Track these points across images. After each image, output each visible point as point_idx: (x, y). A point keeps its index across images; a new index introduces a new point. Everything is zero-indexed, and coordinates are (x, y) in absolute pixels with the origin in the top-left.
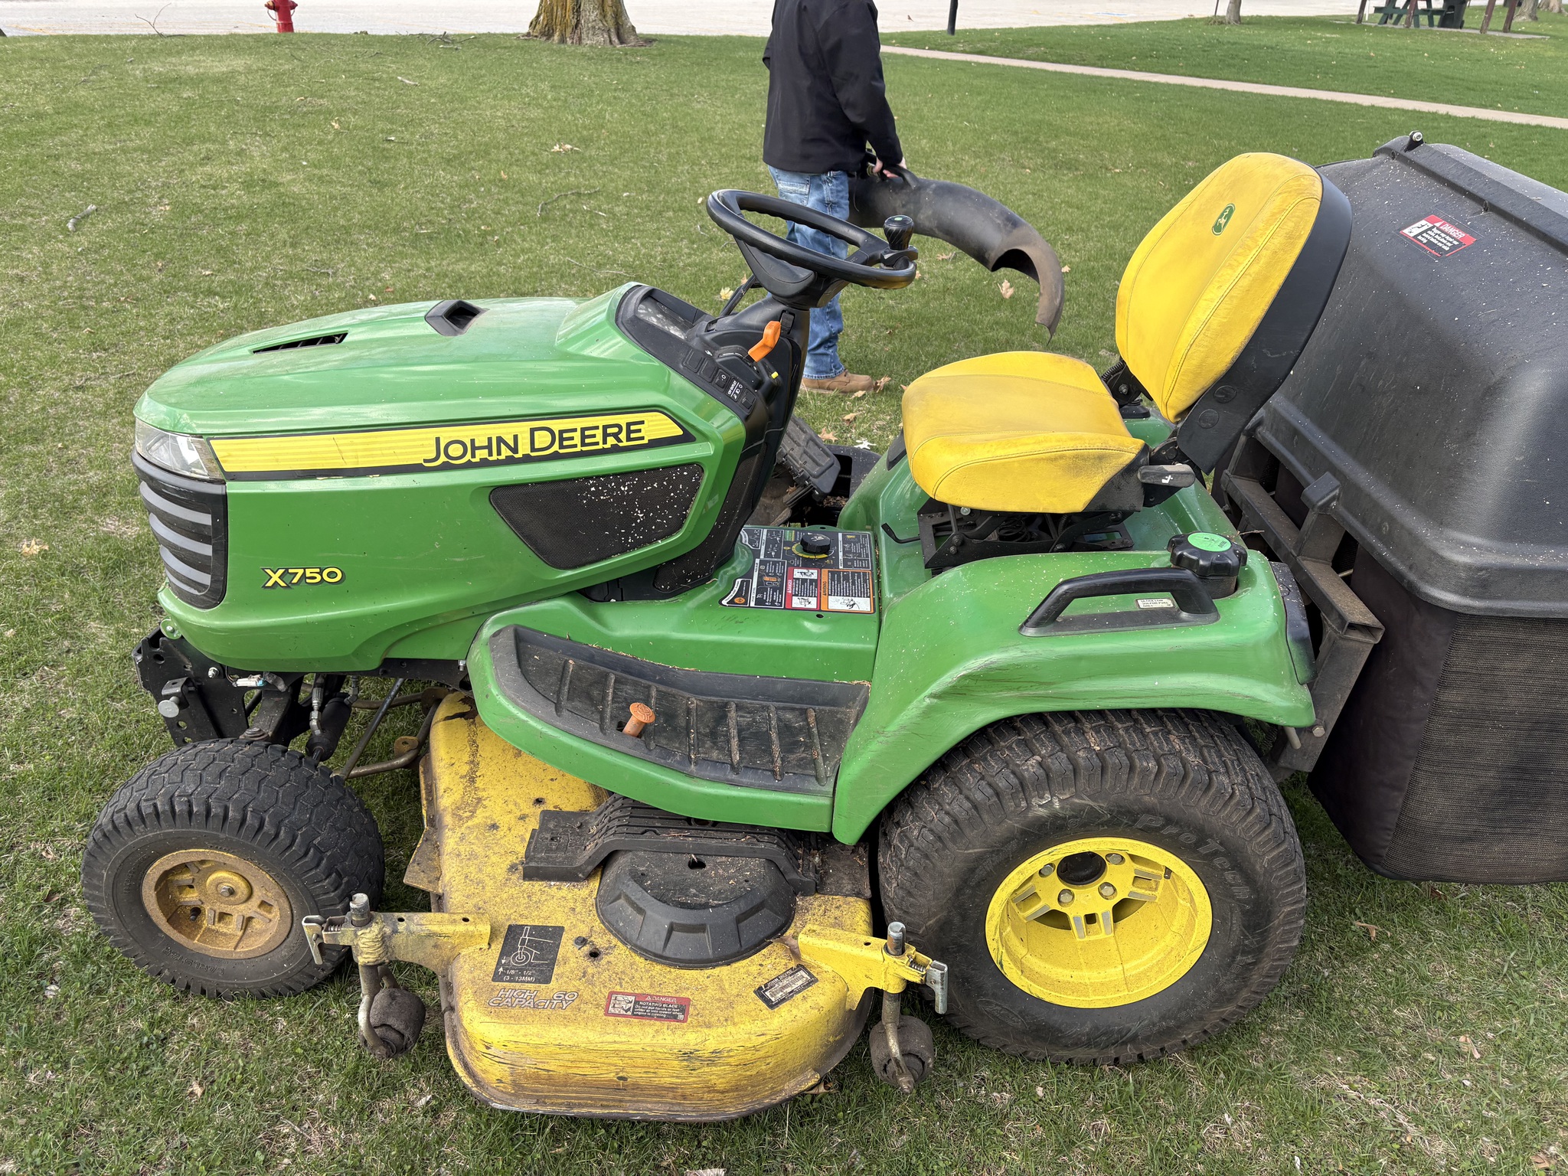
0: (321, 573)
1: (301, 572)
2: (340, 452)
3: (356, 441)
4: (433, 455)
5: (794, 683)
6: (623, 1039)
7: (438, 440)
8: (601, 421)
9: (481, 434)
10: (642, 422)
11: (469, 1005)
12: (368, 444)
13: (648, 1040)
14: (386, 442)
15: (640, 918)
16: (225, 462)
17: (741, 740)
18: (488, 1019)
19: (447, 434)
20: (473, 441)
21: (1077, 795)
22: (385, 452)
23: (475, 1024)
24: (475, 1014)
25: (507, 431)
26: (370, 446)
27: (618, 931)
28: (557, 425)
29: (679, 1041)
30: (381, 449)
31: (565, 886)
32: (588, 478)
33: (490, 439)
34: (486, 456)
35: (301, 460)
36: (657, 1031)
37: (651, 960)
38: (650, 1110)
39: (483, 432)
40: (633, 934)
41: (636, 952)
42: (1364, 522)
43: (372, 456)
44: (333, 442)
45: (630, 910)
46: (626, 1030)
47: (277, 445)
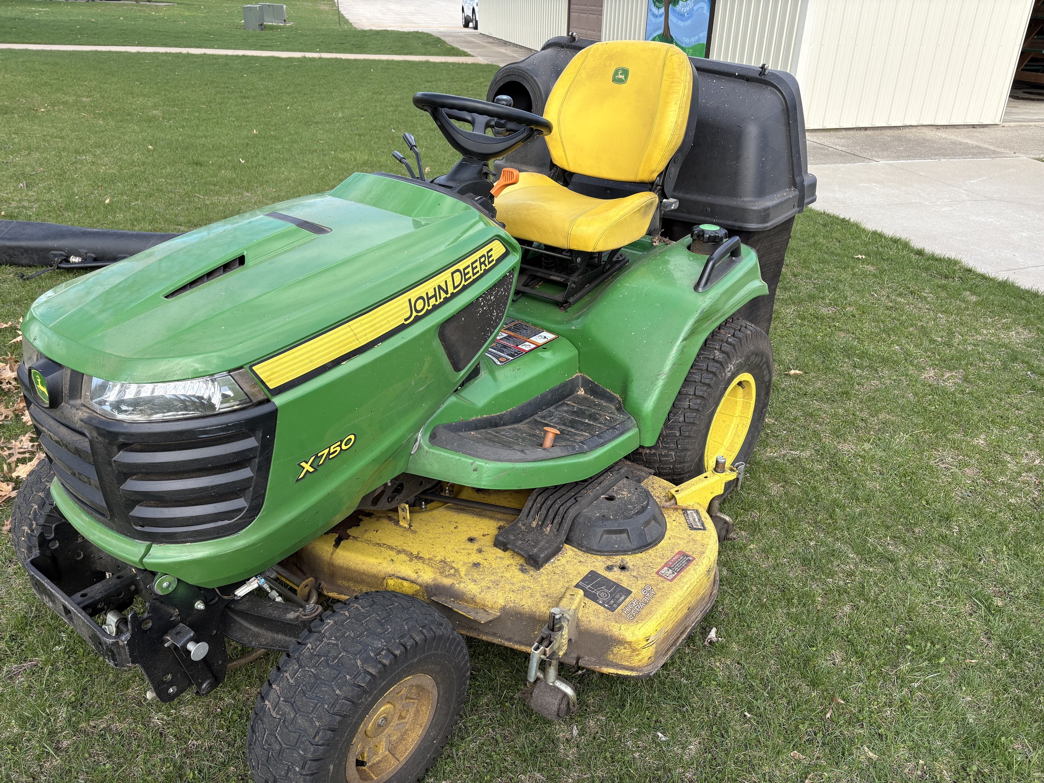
0: (340, 446)
1: (326, 451)
2: (355, 335)
3: (363, 322)
4: (409, 314)
5: (553, 391)
6: (689, 584)
7: (410, 300)
8: (476, 256)
9: (428, 288)
10: (491, 250)
11: (623, 628)
12: (372, 321)
13: (696, 577)
14: (382, 315)
15: (624, 535)
16: (270, 380)
17: (573, 427)
18: (640, 625)
19: (413, 294)
20: (427, 294)
21: (737, 360)
22: (382, 323)
23: (637, 632)
24: (632, 629)
25: (439, 280)
26: (374, 322)
27: (617, 551)
28: (461, 266)
29: (704, 566)
30: (379, 322)
31: (559, 556)
32: (477, 299)
33: (435, 289)
34: (434, 303)
35: (329, 353)
36: (694, 570)
37: (643, 551)
38: (697, 618)
39: (430, 286)
40: (628, 545)
41: (635, 553)
42: (689, 213)
43: (376, 329)
44: (349, 329)
45: (614, 536)
46: (686, 580)
47: (309, 348)
